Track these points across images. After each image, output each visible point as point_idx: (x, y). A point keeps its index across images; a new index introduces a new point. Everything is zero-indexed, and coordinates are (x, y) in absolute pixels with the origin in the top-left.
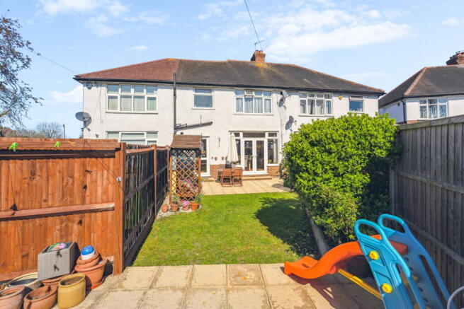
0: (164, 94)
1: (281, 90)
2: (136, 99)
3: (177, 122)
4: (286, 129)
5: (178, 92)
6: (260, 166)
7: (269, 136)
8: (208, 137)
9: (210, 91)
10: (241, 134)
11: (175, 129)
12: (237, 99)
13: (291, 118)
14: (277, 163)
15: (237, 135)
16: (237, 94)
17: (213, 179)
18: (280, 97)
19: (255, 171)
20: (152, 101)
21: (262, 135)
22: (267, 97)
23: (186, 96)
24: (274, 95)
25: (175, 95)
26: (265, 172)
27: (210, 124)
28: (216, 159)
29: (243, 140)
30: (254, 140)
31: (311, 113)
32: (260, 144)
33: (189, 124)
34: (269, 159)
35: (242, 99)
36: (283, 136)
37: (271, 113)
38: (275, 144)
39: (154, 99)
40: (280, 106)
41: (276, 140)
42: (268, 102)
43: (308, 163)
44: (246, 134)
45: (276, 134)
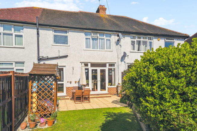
0: (29, 33)
1: (118, 33)
2: (5, 36)
3: (40, 55)
4: (121, 61)
6: (103, 87)
7: (109, 66)
8: (65, 66)
9: (66, 32)
10: (89, 65)
11: (38, 60)
12: (86, 39)
13: (125, 53)
14: (115, 85)
15: (86, 65)
16: (86, 35)
17: (68, 97)
18: (117, 38)
19: (99, 91)
20: (19, 38)
21: (104, 65)
22: (108, 38)
23: (48, 35)
24: (113, 37)
25: (38, 34)
26: (106, 92)
27: (66, 57)
28: (71, 82)
29: (91, 69)
30: (99, 69)
31: (139, 50)
32: (103, 71)
33: (49, 57)
34: (109, 82)
35: (90, 39)
36: (119, 67)
37: (111, 50)
38: (113, 72)
39: (21, 36)
40: (117, 45)
41: (114, 69)
42: (108, 42)
43: (154, 87)
44: (93, 65)
45: (114, 64)
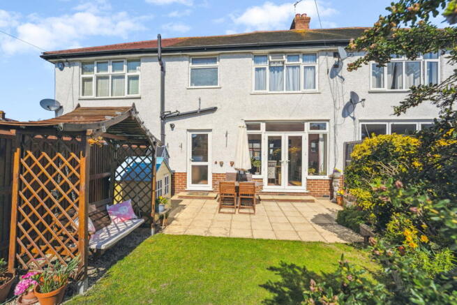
0: (148, 70)
1: (333, 48)
2: (115, 80)
3: (166, 110)
4: (344, 115)
5: (168, 65)
6: (295, 177)
7: (311, 128)
8: (210, 130)
9: (214, 60)
10: (263, 126)
11: (162, 119)
12: (257, 69)
13: (353, 94)
14: (325, 174)
15: (252, 126)
16: (256, 62)
18: (332, 60)
19: (285, 186)
21: (299, 126)
22: (310, 64)
23: (180, 69)
24: (322, 58)
25: (163, 69)
26: (302, 188)
27: (213, 110)
28: (221, 164)
29: (265, 135)
30: (285, 136)
31: (393, 87)
32: (296, 142)
33: (182, 111)
34: (310, 167)
35: (264, 69)
36: (338, 127)
37: (317, 90)
38: (321, 144)
39: (136, 78)
40: (332, 76)
41: (325, 135)
42: (310, 72)
44: (271, 126)
45: (325, 125)
